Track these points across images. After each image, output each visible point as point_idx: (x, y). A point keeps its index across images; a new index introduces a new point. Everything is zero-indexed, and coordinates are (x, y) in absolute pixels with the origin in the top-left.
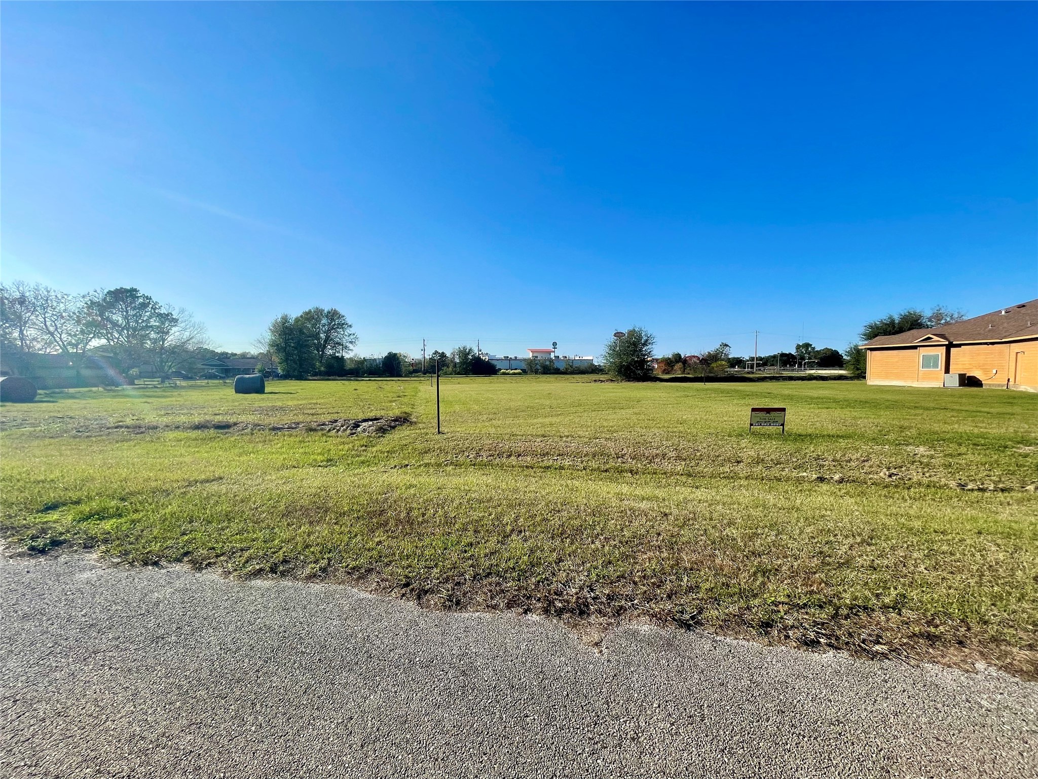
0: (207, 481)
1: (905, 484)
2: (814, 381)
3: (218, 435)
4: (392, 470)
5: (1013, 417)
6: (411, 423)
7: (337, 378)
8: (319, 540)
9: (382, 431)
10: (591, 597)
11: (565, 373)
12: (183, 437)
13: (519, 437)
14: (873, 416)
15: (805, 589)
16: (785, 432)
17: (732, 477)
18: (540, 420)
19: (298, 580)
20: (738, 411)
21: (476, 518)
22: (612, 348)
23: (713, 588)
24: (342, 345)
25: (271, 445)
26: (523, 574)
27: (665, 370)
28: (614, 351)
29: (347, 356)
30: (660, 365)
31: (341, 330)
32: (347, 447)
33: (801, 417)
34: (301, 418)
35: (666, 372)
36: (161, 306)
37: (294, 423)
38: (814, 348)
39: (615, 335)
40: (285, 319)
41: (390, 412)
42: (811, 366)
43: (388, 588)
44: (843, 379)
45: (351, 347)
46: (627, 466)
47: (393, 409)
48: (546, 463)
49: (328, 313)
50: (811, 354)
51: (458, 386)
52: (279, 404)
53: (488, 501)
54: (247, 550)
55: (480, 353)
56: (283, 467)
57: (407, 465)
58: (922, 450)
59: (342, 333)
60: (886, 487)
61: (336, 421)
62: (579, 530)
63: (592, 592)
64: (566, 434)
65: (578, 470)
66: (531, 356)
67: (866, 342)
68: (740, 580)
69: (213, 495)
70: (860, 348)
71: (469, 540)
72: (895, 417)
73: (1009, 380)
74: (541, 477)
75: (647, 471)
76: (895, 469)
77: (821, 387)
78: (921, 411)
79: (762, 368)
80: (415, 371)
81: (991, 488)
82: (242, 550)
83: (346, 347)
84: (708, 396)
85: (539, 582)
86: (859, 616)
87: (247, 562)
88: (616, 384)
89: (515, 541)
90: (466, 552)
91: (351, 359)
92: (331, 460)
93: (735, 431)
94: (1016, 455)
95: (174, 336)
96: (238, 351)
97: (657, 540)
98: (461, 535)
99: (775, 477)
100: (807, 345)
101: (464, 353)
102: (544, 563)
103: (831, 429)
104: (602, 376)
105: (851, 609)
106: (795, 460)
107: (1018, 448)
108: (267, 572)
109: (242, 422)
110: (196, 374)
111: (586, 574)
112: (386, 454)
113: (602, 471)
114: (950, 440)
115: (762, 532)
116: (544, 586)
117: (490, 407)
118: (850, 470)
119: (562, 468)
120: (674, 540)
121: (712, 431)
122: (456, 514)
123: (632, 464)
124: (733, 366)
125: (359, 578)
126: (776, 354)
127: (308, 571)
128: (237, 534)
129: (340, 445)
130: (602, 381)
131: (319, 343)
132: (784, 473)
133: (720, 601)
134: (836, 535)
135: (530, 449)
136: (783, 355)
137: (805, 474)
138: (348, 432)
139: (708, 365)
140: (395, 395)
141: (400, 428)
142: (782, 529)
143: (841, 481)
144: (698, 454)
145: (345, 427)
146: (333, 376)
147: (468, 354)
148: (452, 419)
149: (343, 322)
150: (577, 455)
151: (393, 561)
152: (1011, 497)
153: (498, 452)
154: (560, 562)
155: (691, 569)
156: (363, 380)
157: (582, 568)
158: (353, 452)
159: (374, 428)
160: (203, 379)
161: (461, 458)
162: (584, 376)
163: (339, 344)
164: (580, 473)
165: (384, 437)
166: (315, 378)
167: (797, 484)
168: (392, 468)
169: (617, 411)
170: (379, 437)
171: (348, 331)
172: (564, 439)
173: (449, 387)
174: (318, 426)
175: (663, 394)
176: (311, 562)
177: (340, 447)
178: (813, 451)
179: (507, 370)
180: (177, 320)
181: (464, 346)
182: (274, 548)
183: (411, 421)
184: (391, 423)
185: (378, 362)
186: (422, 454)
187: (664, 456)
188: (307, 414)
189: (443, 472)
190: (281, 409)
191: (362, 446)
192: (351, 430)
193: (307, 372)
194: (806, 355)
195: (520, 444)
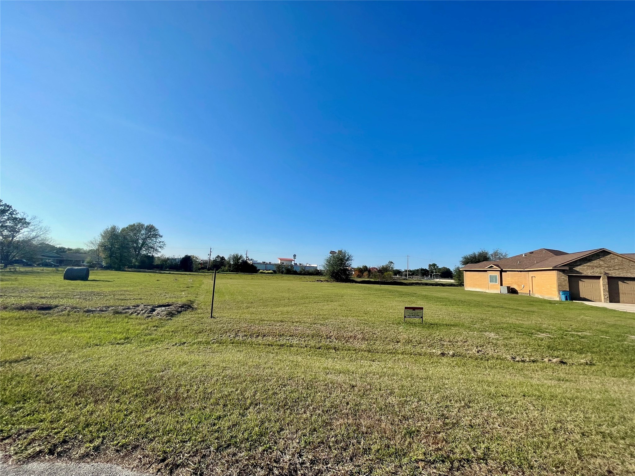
0: (16, 361)
1: (485, 357)
2: (439, 287)
3: (39, 315)
4: (172, 348)
5: (533, 313)
6: (193, 309)
7: (147, 270)
8: (98, 419)
9: (171, 315)
10: (299, 463)
11: (300, 274)
12: (8, 316)
13: (266, 322)
14: (468, 311)
15: (435, 447)
16: (423, 322)
17: (394, 353)
18: (281, 309)
19: (71, 460)
20: (398, 306)
21: (226, 393)
22: (329, 261)
23: (379, 449)
24: (154, 248)
25: (82, 325)
26: (254, 444)
27: (358, 275)
28: (330, 263)
29: (156, 255)
30: (356, 272)
31: (154, 238)
32: (143, 327)
33: (432, 311)
34: (112, 303)
35: (359, 276)
36: (18, 213)
37: (105, 307)
38: (438, 267)
39: (331, 253)
40: (114, 229)
41: (180, 299)
42: (437, 276)
43: (147, 464)
44: (453, 286)
45: (160, 250)
46: (332, 345)
47: (182, 297)
48: (282, 342)
49: (147, 227)
50: (437, 270)
51: (230, 280)
52: (97, 290)
53: (237, 377)
54: (33, 431)
55: (247, 259)
56: (88, 345)
57: (185, 343)
58: (492, 335)
59: (155, 240)
60: (476, 359)
61: (138, 306)
62: (296, 402)
63: (300, 457)
64: (297, 320)
65: (302, 347)
66: (279, 263)
67: (464, 266)
68: (396, 441)
69: (16, 376)
70: (460, 269)
71: (218, 414)
72: (479, 312)
73: (530, 291)
74: (277, 353)
75: (345, 348)
76: (480, 347)
77: (442, 291)
78: (490, 309)
79: (411, 277)
80: (203, 268)
81: (528, 360)
82: (28, 431)
83: (156, 250)
84: (382, 294)
85: (264, 451)
86: (464, 467)
87: (29, 444)
88: (330, 283)
89: (251, 414)
90: (214, 425)
91: (158, 258)
92: (128, 338)
93: (396, 320)
94: (537, 339)
95: (23, 234)
96: (73, 247)
97: (346, 409)
98: (213, 409)
99: (418, 352)
100: (434, 265)
101: (236, 258)
102: (270, 432)
103: (447, 320)
104: (323, 277)
105: (460, 461)
106: (429, 341)
107: (538, 334)
108: (45, 454)
109: (62, 305)
110: (34, 262)
111: (298, 441)
112: (171, 334)
113: (317, 348)
114: (506, 329)
115: (410, 400)
116: (267, 454)
117: (250, 297)
118: (458, 348)
119: (291, 346)
120: (357, 408)
121: (383, 319)
122: (212, 389)
123: (337, 343)
124: (396, 274)
125: (126, 455)
126: (419, 269)
127: (82, 451)
128: (28, 415)
129: (138, 325)
130: (322, 281)
131: (137, 246)
132: (423, 350)
133: (383, 461)
134: (451, 401)
135: (272, 331)
136: (422, 270)
137: (434, 351)
138: (146, 315)
139: (382, 273)
140: (185, 286)
141: (185, 312)
142: (421, 396)
143: (453, 356)
144: (375, 336)
145: (144, 311)
146: (143, 269)
147: (239, 259)
149: (157, 233)
150: (302, 336)
151: (156, 437)
152: (538, 366)
153: (250, 333)
154: (281, 431)
155: (366, 433)
156: (165, 273)
157: (295, 436)
158: (147, 331)
159: (165, 313)
160: (40, 267)
161: (224, 337)
162: (311, 276)
163: (152, 248)
164: (303, 349)
165: (172, 320)
166: (130, 270)
167: (430, 358)
168: (173, 345)
169: (330, 303)
170: (168, 320)
171: (159, 239)
172: (295, 324)
173: (224, 281)
174: (124, 309)
175: (356, 292)
176: (87, 441)
177: (137, 327)
178: (438, 335)
179: (264, 270)
180: (29, 223)
181: (237, 253)
182: (58, 428)
183: (193, 308)
184: (178, 309)
185: (177, 261)
186: (197, 334)
187: (355, 337)
188: (118, 299)
189: (210, 348)
190: (98, 294)
191: (154, 327)
192: (149, 313)
193: (125, 265)
194: (434, 271)
195: (266, 328)
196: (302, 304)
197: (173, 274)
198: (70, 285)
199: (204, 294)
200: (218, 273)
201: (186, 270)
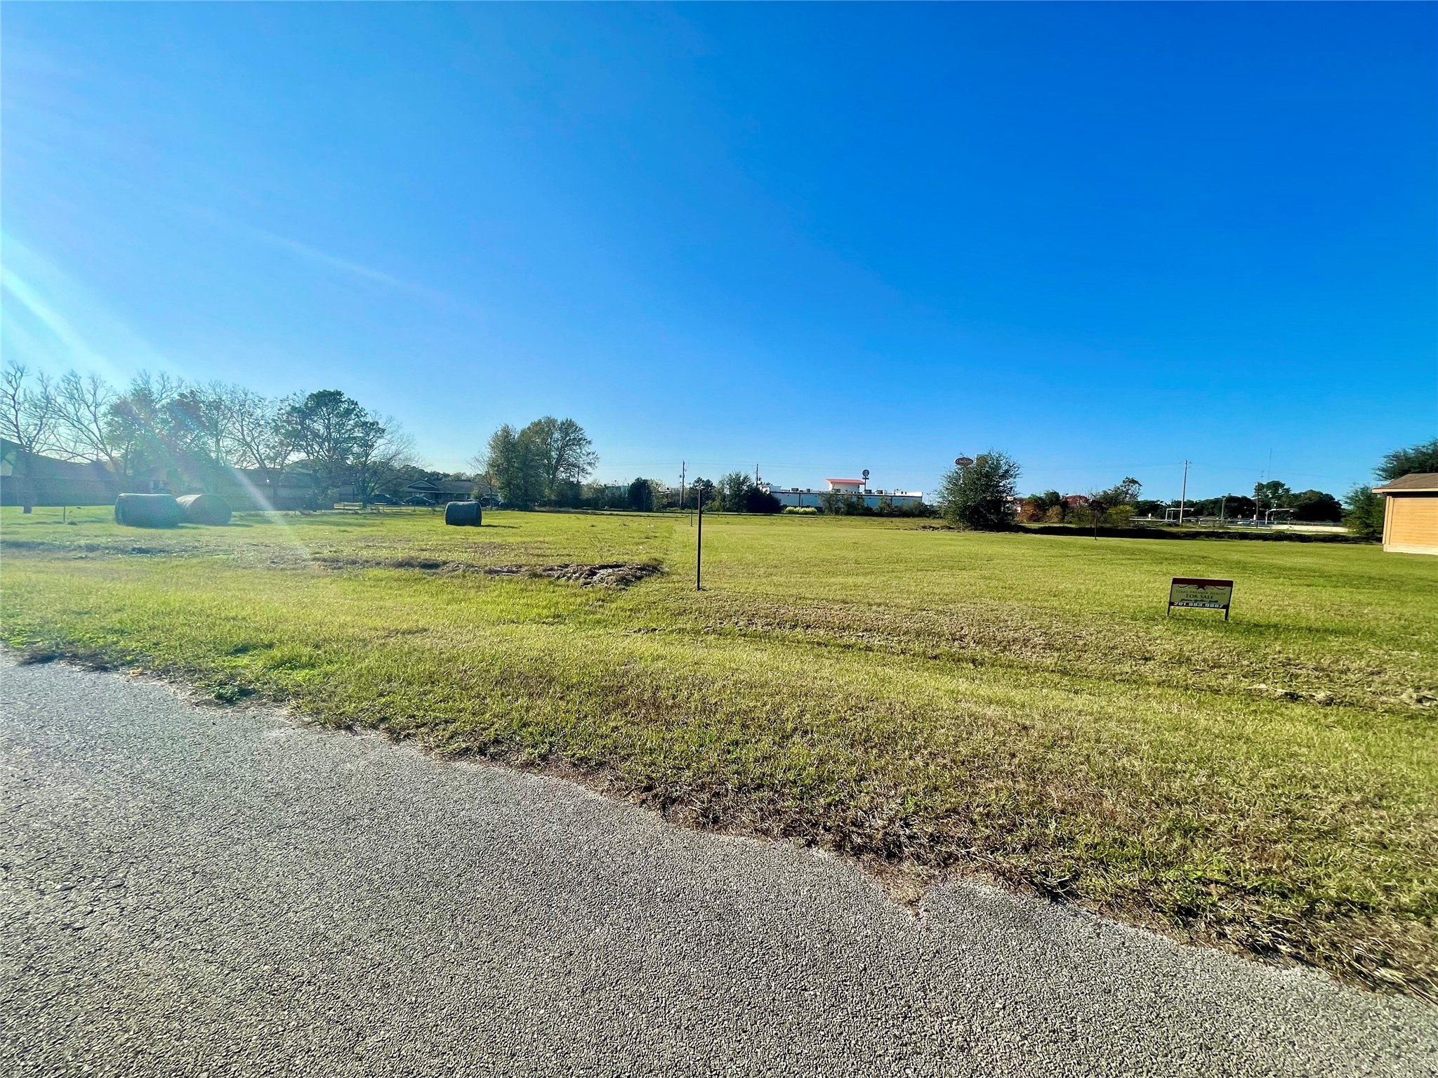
0: (410, 632)
2: (1285, 542)
3: (424, 576)
4: (635, 635)
7: (571, 510)
8: (539, 719)
9: (625, 582)
10: (904, 834)
11: (880, 514)
12: (384, 576)
13: (809, 602)
14: (1393, 603)
15: (1257, 865)
16: (1230, 619)
17: (1135, 681)
18: (840, 579)
19: (511, 767)
20: (1149, 582)
21: (744, 707)
22: (953, 480)
23: (1097, 844)
24: (579, 467)
25: (486, 592)
26: (807, 792)
27: (1033, 515)
28: (956, 485)
29: (585, 481)
30: (1026, 508)
31: (578, 447)
32: (579, 600)
33: (1260, 597)
34: (524, 560)
35: (1034, 518)
36: (367, 414)
37: (516, 566)
38: (1288, 490)
39: (958, 462)
40: (506, 432)
41: (636, 557)
42: (1281, 517)
43: (624, 790)
44: (1340, 541)
45: (589, 469)
46: (968, 653)
47: (640, 553)
48: (845, 640)
49: (561, 424)
50: (1284, 499)
52: (498, 540)
53: (763, 686)
54: (452, 722)
55: (759, 482)
56: (499, 621)
57: (655, 630)
59: (578, 451)
60: (1411, 717)
61: (567, 566)
62: (891, 738)
63: (907, 827)
64: (878, 601)
65: (893, 654)
66: (830, 489)
67: (1386, 483)
68: (1143, 838)
69: (415, 650)
70: (1374, 491)
71: (733, 737)
74: (838, 659)
75: (999, 662)
76: (1430, 689)
79: (1193, 519)
80: (670, 505)
82: (446, 722)
83: (583, 470)
84: (1101, 557)
85: (830, 805)
86: (1351, 917)
87: (452, 737)
88: (955, 533)
89: (798, 745)
90: (729, 752)
91: (589, 486)
92: (559, 616)
93: (1143, 612)
95: (380, 451)
96: (451, 471)
97: (1010, 764)
98: (723, 729)
99: (1209, 686)
100: (1276, 486)
101: (737, 483)
102: (839, 779)
103: (1312, 617)
104: (936, 521)
105: (1338, 905)
106: (1245, 663)
108: (474, 753)
109: (452, 561)
110: (401, 498)
111: (899, 801)
112: (628, 613)
113: (929, 658)
116: (837, 811)
117: (771, 557)
118: (1346, 686)
119: (869, 649)
120: (1037, 765)
121: (1105, 609)
122: (717, 699)
123: (974, 650)
124: (1143, 513)
125: (588, 773)
126: (1220, 497)
127: (524, 756)
128: (441, 702)
129: (571, 597)
130: (934, 528)
131: (550, 463)
132: (1225, 682)
133: (1109, 865)
134: (1316, 787)
135: (824, 619)
136: (1231, 499)
137: (1263, 686)
138: (582, 580)
139: (1103, 510)
140: (643, 536)
141: (647, 579)
142: (1220, 767)
143: (1329, 702)
144: (1081, 643)
145: (577, 575)
146: (565, 507)
147: (743, 483)
148: (716, 571)
149: (581, 436)
150: (893, 631)
151: (632, 754)
153: (777, 621)
154: (861, 780)
155: (1063, 812)
156: (603, 514)
157: (893, 792)
158: (587, 608)
159: (614, 578)
160: (409, 506)
161: (727, 625)
162: (906, 519)
163: (575, 466)
164: (896, 657)
165: (627, 590)
166: (542, 509)
167: (1249, 701)
168: (635, 632)
169: (956, 572)
170: (620, 590)
171: (587, 449)
172: (874, 608)
173: (715, 527)
174: (545, 571)
175: (1028, 551)
176: (528, 746)
177: (571, 600)
178: (1280, 652)
179: (795, 507)
180: (384, 431)
181: (737, 472)
182: (484, 723)
183: (662, 572)
184: (636, 572)
185: (622, 491)
186: (676, 615)
187: (1026, 642)
188: (532, 554)
189: (702, 641)
190: (500, 546)
191: (599, 600)
192: (586, 578)
193: (534, 501)
194: (1272, 501)
195: (809, 611)
196: (888, 572)
197: (617, 515)
198: (458, 533)
199: (682, 549)
200: (705, 513)
201: (640, 509)
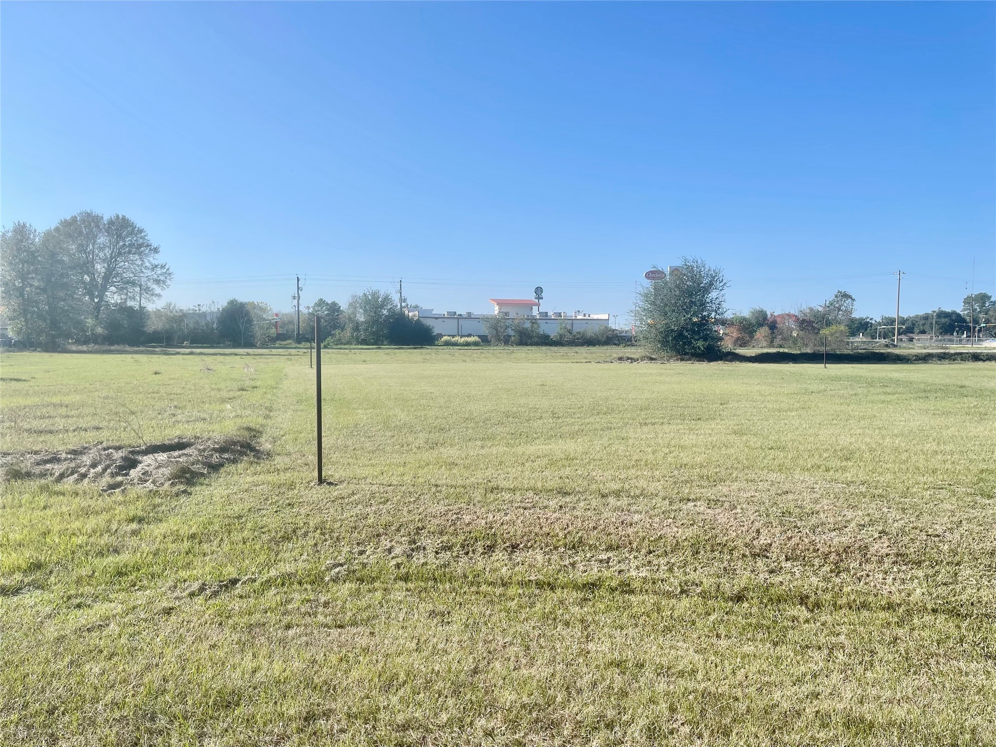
6: (258, 454)
7: (128, 348)
9: (188, 477)
11: (558, 343)
13: (507, 496)
22: (651, 299)
24: (140, 286)
27: (738, 339)
29: (152, 306)
30: (734, 330)
31: (137, 257)
35: (743, 343)
39: (648, 276)
40: (21, 231)
41: (216, 427)
42: (990, 334)
45: (157, 289)
47: (224, 419)
48: (584, 574)
49: (110, 223)
50: (991, 313)
55: (404, 305)
59: (139, 262)
61: (84, 451)
66: (496, 312)
79: (909, 338)
80: (281, 337)
83: (147, 290)
88: (660, 365)
91: (158, 313)
100: (983, 298)
101: (374, 303)
104: (634, 350)
124: (855, 333)
130: (632, 360)
136: (942, 314)
138: (106, 480)
139: (815, 331)
140: (235, 385)
141: (232, 468)
146: (118, 344)
147: (382, 306)
149: (141, 241)
150: (654, 547)
153: (460, 539)
156: (178, 353)
158: (106, 539)
159: (167, 471)
161: (372, 556)
162: (595, 348)
163: (133, 284)
165: (190, 494)
166: (85, 348)
168: (192, 595)
170: (177, 495)
171: (158, 259)
172: (612, 500)
174: (39, 463)
177: (77, 524)
179: (453, 336)
181: (374, 289)
183: (258, 451)
184: (212, 455)
185: (209, 319)
186: (277, 543)
191: (132, 520)
192: (113, 475)
193: (66, 337)
195: (511, 516)
197: (199, 353)
199: (292, 407)
200: (325, 347)
